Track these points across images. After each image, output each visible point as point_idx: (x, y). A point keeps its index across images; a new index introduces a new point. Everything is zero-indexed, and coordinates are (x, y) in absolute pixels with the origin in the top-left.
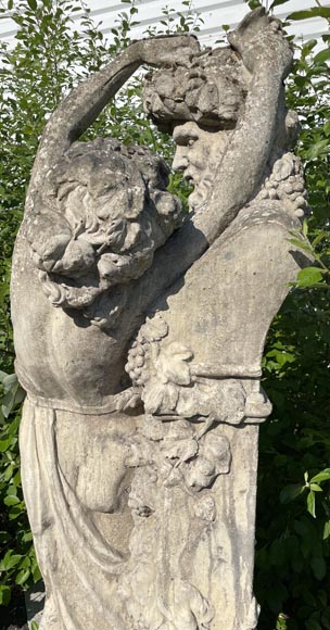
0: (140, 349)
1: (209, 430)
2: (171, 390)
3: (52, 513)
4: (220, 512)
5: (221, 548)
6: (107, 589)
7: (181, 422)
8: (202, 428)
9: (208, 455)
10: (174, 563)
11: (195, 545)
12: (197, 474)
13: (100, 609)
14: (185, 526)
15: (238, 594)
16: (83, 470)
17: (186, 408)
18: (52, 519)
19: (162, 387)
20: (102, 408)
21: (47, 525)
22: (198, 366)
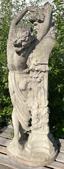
0: (29, 60)
1: (40, 73)
2: (34, 66)
3: (15, 90)
4: (42, 86)
5: (42, 92)
6: (24, 103)
7: (36, 71)
8: (39, 73)
9: (40, 77)
10: (35, 95)
11: (38, 92)
12: (38, 80)
13: (23, 106)
14: (37, 89)
15: (45, 99)
16: (20, 83)
17: (36, 69)
18: (15, 91)
19: (32, 66)
20: (23, 72)
21: (14, 92)
22: (38, 62)
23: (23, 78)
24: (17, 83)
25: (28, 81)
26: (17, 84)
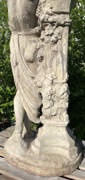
0: (39, 7)
2: (47, 15)
3: (18, 60)
4: (59, 49)
5: (59, 59)
7: (50, 25)
8: (55, 27)
9: (56, 34)
10: (48, 63)
11: (53, 59)
12: (53, 38)
14: (50, 54)
15: (63, 71)
16: (26, 50)
17: (50, 19)
18: (18, 62)
20: (30, 32)
21: (17, 64)
22: (54, 10)
23: (30, 42)
24: (21, 49)
25: (38, 48)
26: (22, 51)
